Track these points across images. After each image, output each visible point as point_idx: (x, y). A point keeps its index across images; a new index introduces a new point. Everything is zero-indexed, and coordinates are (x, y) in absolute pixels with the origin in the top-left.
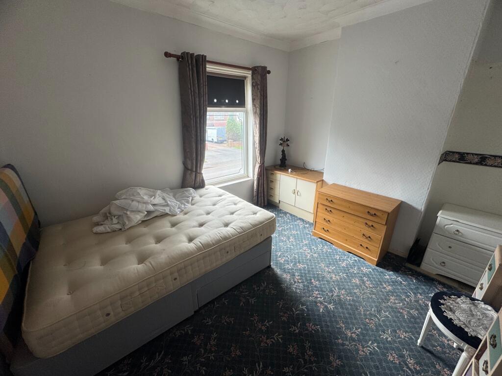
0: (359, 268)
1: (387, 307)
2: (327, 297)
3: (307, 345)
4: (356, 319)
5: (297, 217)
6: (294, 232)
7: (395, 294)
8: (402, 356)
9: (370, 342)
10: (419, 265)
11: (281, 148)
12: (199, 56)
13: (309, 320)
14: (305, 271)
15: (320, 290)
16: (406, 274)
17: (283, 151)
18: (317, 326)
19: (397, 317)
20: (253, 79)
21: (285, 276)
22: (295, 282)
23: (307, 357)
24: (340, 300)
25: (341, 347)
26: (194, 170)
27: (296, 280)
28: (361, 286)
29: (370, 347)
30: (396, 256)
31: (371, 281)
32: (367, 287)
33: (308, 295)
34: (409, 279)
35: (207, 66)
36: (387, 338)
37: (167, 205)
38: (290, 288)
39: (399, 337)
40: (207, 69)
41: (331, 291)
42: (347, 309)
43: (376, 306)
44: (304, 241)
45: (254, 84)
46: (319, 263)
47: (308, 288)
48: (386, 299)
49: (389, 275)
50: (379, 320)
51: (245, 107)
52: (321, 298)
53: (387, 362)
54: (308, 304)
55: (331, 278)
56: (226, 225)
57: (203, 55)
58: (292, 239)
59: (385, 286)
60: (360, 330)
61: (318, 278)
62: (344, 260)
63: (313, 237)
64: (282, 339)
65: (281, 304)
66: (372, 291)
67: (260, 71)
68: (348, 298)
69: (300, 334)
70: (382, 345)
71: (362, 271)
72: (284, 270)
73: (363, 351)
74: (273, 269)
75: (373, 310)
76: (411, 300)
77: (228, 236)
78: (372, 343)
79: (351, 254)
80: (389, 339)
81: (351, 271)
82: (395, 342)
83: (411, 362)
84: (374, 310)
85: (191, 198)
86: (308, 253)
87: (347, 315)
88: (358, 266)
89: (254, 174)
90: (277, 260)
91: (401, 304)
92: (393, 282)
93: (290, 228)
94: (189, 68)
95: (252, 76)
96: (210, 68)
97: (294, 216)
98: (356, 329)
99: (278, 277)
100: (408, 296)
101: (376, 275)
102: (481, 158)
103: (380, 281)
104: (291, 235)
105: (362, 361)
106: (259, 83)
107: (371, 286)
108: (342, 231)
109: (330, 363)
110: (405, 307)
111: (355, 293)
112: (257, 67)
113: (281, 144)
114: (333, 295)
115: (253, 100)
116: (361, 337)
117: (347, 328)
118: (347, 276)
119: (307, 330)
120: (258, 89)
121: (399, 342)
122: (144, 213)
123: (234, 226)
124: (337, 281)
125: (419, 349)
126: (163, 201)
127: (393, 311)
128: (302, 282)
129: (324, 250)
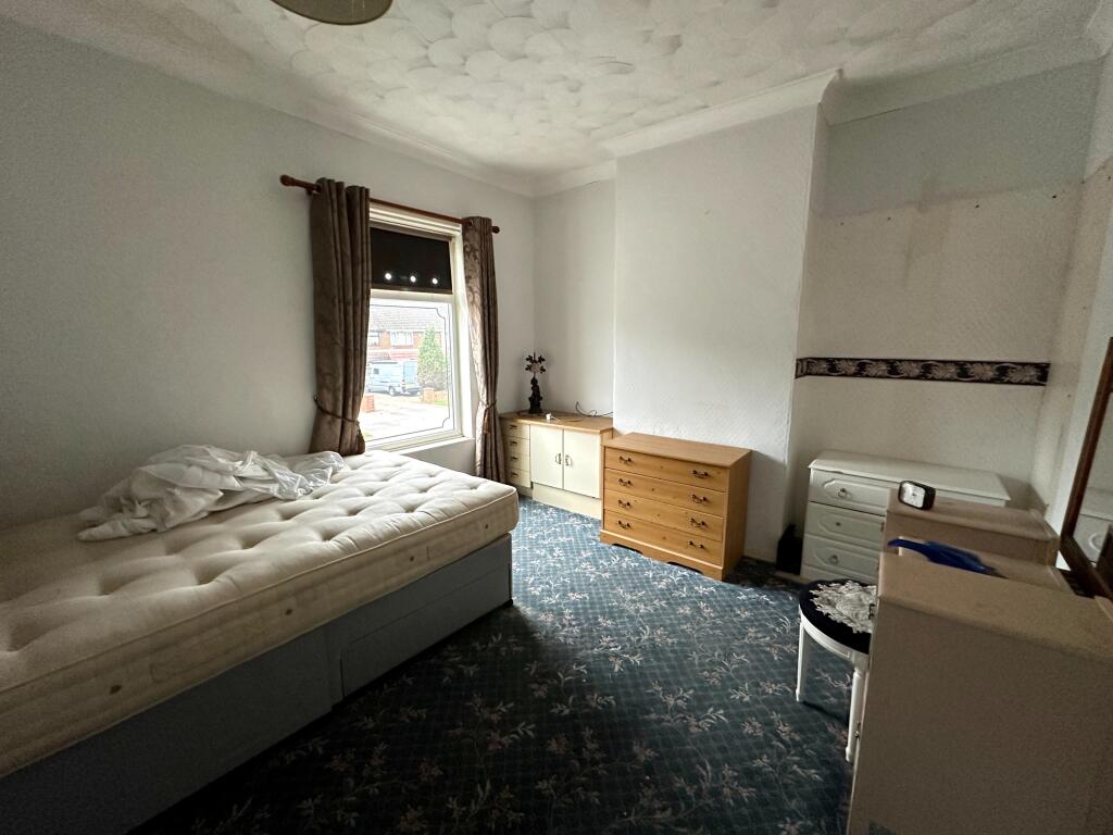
0: (691, 588)
1: (742, 647)
2: (628, 645)
3: (588, 733)
4: (684, 674)
5: (568, 512)
6: (561, 539)
7: (756, 623)
8: (768, 724)
9: (711, 709)
10: (797, 571)
11: (530, 375)
12: (353, 188)
13: (591, 689)
14: (585, 603)
15: (615, 633)
16: (777, 589)
17: (534, 381)
18: (608, 695)
19: (760, 660)
20: (465, 239)
21: (542, 617)
22: (564, 626)
23: (586, 754)
24: (654, 646)
25: (655, 726)
26: (340, 413)
27: (564, 621)
28: (694, 617)
29: (711, 718)
30: (758, 561)
31: (713, 607)
32: (706, 619)
33: (589, 645)
34: (780, 597)
35: (371, 209)
36: (742, 698)
37: (275, 481)
38: (553, 638)
39: (764, 693)
40: (371, 215)
41: (638, 633)
42: (668, 659)
43: (723, 649)
44: (583, 552)
45: (468, 250)
46: (613, 589)
47: (590, 634)
48: (740, 633)
49: (746, 594)
50: (728, 670)
51: (451, 293)
52: (616, 647)
53: (742, 737)
54: (591, 660)
55: (637, 611)
56: (411, 509)
57: (362, 188)
58: (557, 551)
59: (739, 612)
60: (691, 692)
61: (611, 613)
62: (662, 578)
63: (601, 545)
64: (533, 730)
65: (533, 668)
66: (714, 623)
67: (478, 225)
68: (670, 641)
69: (573, 716)
70: (732, 711)
71: (697, 592)
72: (542, 608)
73: (698, 726)
74: (517, 609)
75: (716, 654)
76: (784, 630)
77: (412, 525)
78: (715, 711)
79: (676, 567)
80: (747, 699)
81: (676, 594)
82: (756, 701)
83: (784, 729)
84: (719, 655)
85: (331, 470)
86: (592, 573)
87: (667, 670)
88: (689, 584)
89: (474, 428)
90: (526, 592)
91: (768, 639)
92: (752, 604)
93: (555, 532)
94: (332, 208)
95: (463, 234)
96: (377, 214)
97: (563, 511)
98: (685, 691)
99: (528, 622)
100: (779, 624)
101: (721, 596)
102: (858, 365)
103: (730, 606)
104: (557, 545)
105: (695, 744)
106: (477, 246)
107: (712, 615)
108: (654, 521)
109: (633, 757)
110: (776, 642)
111: (683, 631)
112: (473, 218)
113: (529, 368)
114: (639, 640)
115: (468, 279)
116: (695, 703)
117: (667, 692)
118: (667, 604)
119: (588, 706)
120: (475, 258)
121: (764, 701)
122: (217, 494)
123: (427, 508)
124: (649, 614)
125: (801, 707)
126: (265, 473)
127: (753, 652)
128: (578, 625)
129: (624, 565)
